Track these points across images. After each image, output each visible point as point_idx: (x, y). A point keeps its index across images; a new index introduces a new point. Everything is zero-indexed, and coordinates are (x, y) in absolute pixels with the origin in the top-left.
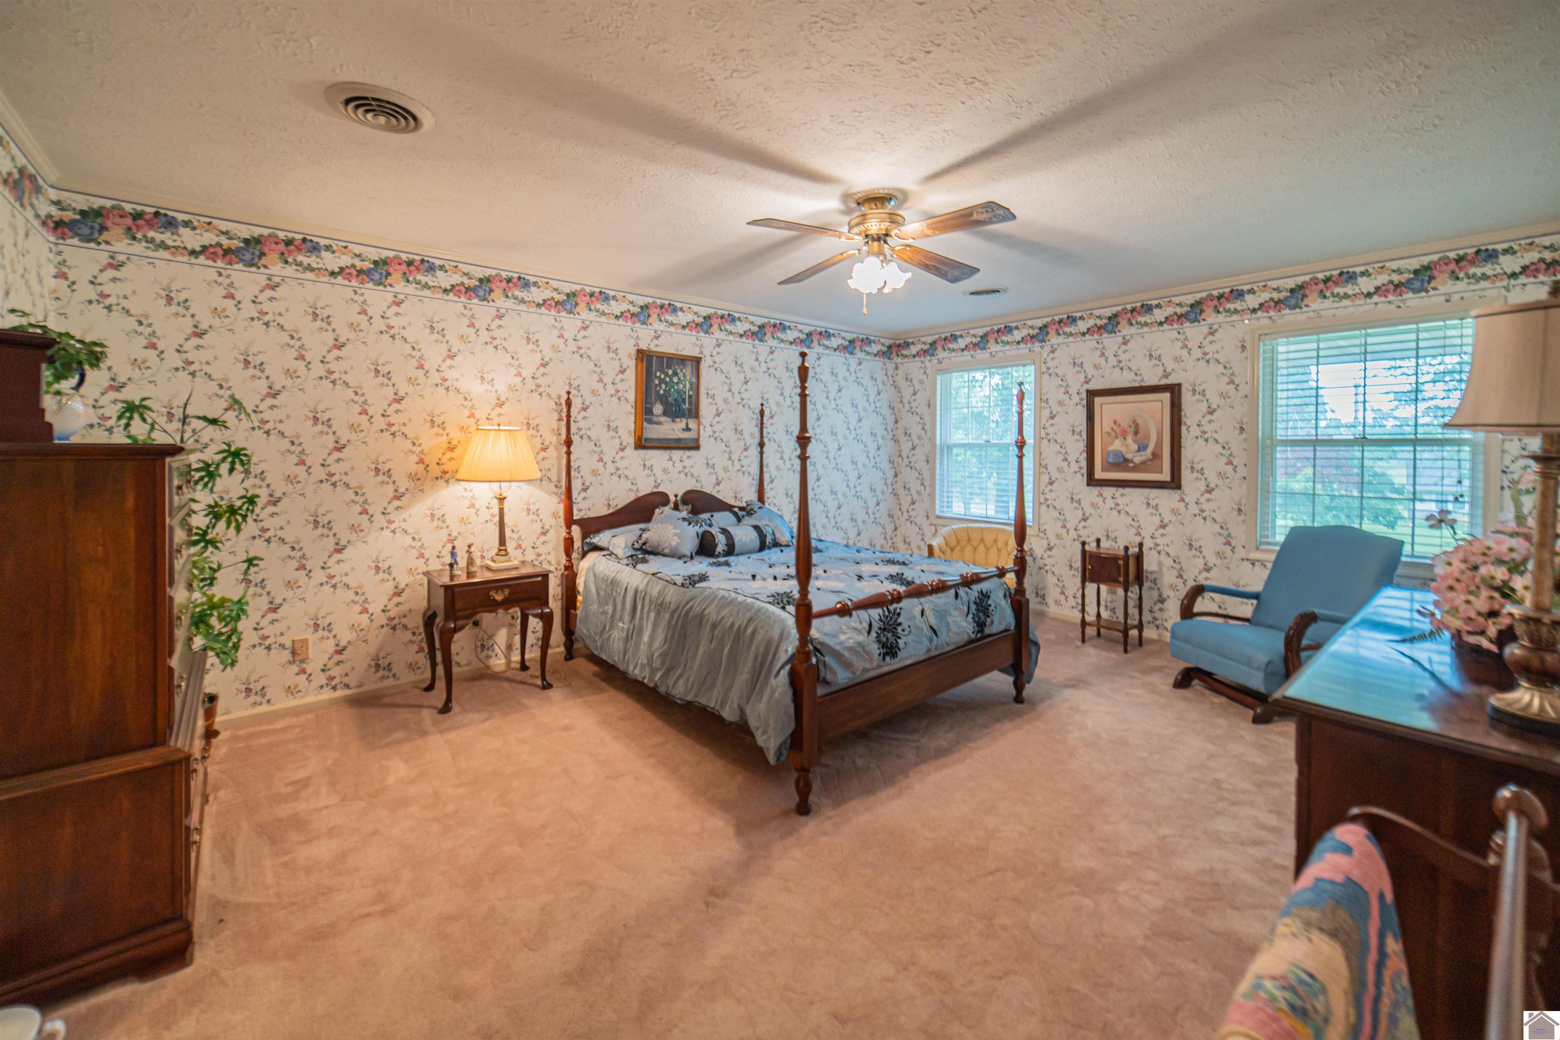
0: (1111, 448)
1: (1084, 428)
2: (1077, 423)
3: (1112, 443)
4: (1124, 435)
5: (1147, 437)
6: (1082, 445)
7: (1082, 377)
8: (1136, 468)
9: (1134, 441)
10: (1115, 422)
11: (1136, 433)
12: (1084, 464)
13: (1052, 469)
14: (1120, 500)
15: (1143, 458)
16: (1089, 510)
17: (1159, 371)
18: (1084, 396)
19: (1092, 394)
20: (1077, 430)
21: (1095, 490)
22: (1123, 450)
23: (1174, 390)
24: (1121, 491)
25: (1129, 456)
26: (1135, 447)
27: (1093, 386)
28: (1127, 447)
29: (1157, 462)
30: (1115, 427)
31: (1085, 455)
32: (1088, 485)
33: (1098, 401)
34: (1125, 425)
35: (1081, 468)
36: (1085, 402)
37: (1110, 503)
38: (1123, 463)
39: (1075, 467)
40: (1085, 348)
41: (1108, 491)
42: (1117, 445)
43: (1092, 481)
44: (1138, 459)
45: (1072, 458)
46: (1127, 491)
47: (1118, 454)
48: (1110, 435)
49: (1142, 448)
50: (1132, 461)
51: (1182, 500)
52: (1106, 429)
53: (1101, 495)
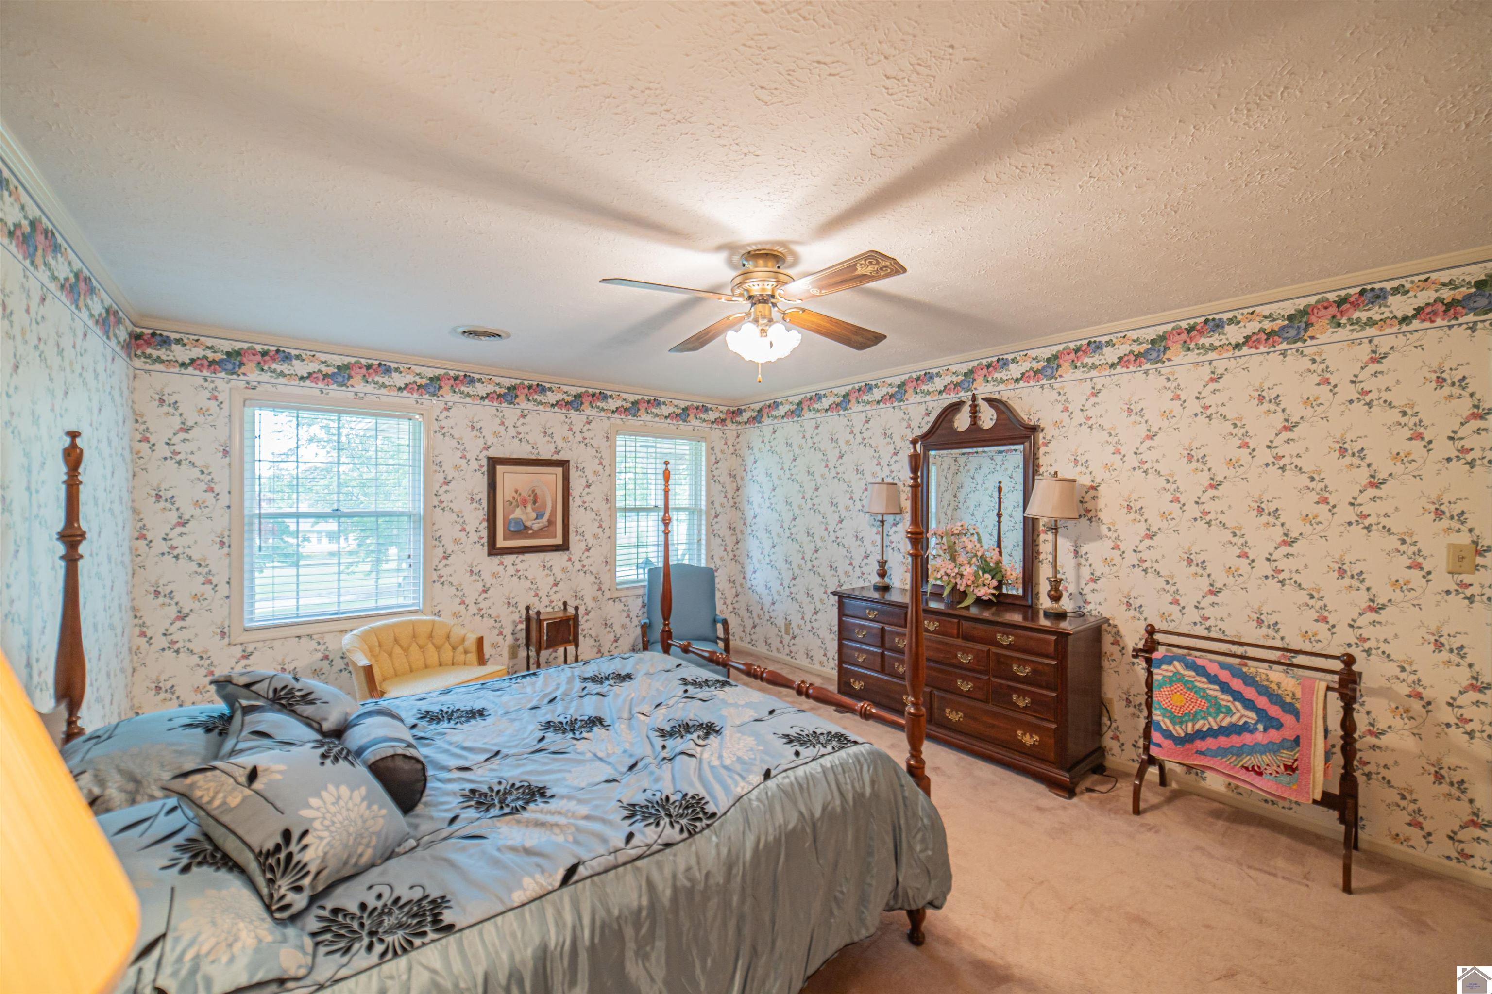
0: (512, 517)
1: (484, 496)
2: (475, 491)
3: (513, 512)
4: (524, 503)
5: (544, 506)
6: (482, 513)
7: (481, 442)
8: (536, 535)
9: (534, 510)
10: (516, 492)
11: (535, 502)
12: (484, 533)
13: (447, 541)
14: (520, 566)
15: (541, 525)
16: (489, 580)
17: (552, 447)
18: (484, 462)
19: (494, 463)
20: (477, 498)
21: (496, 560)
22: (523, 518)
23: (564, 464)
24: (521, 557)
25: (528, 524)
26: (534, 515)
27: (494, 453)
28: (525, 515)
29: (552, 528)
30: (516, 496)
31: (485, 524)
32: (490, 554)
33: (500, 469)
34: (525, 494)
35: (481, 538)
36: (485, 469)
37: (511, 570)
38: (523, 530)
39: (474, 537)
40: (486, 413)
41: (509, 559)
42: (518, 514)
43: (493, 550)
44: (536, 527)
45: (470, 528)
46: (527, 556)
47: (518, 522)
48: (511, 503)
49: (539, 516)
50: (531, 529)
51: (570, 559)
52: (508, 497)
53: (501, 563)
